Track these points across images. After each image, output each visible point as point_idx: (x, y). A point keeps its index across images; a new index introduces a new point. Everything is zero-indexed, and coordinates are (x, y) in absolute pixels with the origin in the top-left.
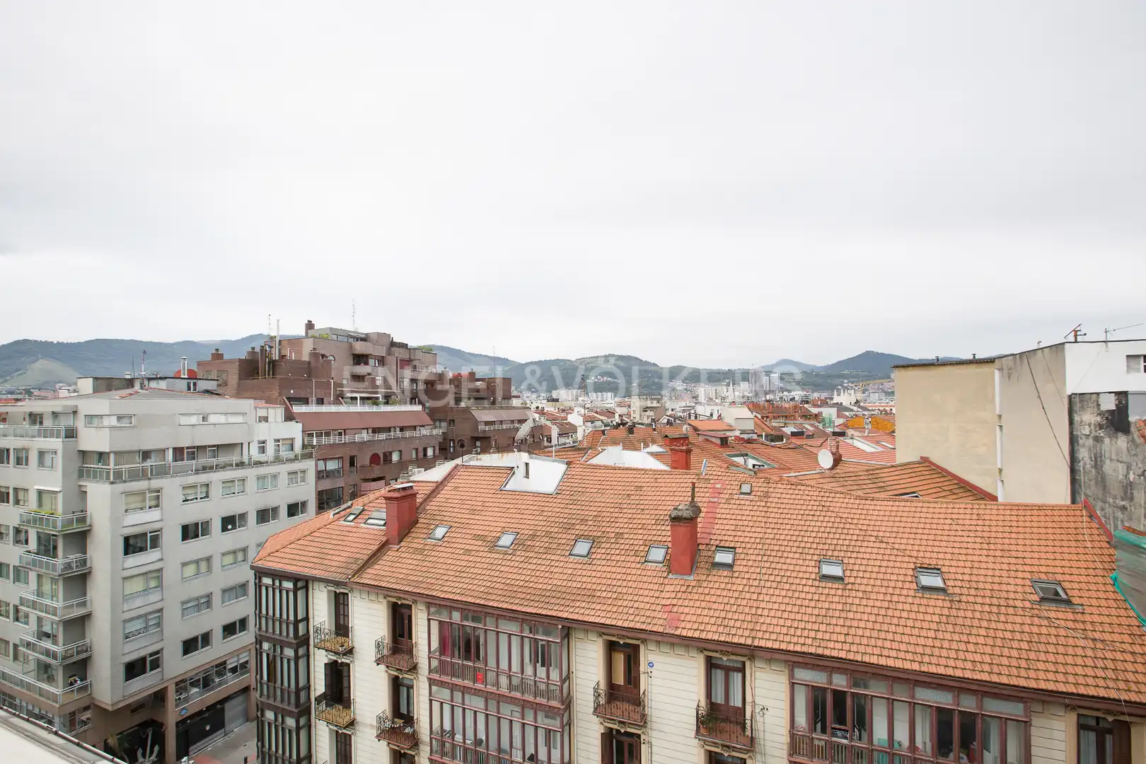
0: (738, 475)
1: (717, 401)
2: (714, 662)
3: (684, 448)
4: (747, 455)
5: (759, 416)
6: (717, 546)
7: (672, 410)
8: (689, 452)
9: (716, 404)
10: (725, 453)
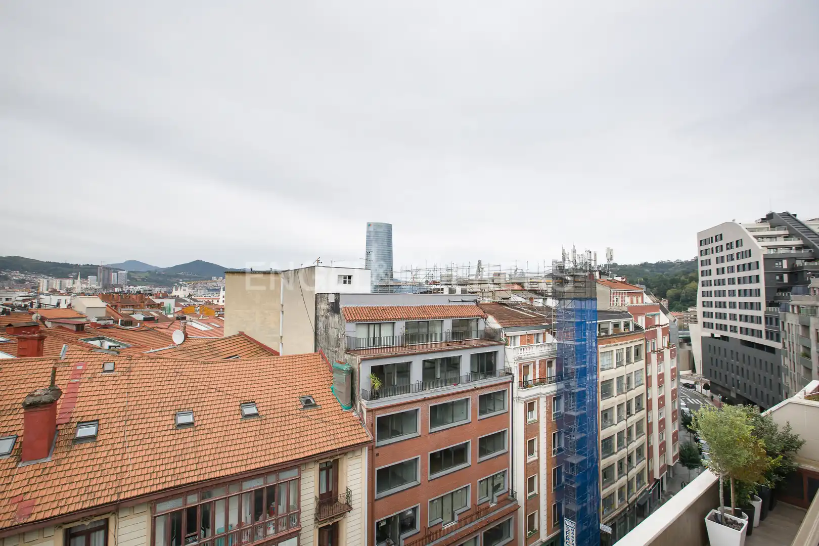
0: (101, 356)
1: (61, 292)
2: (74, 531)
3: (34, 335)
4: (103, 338)
5: (110, 305)
6: (79, 423)
7: (7, 299)
8: (42, 339)
9: (62, 295)
10: (81, 338)
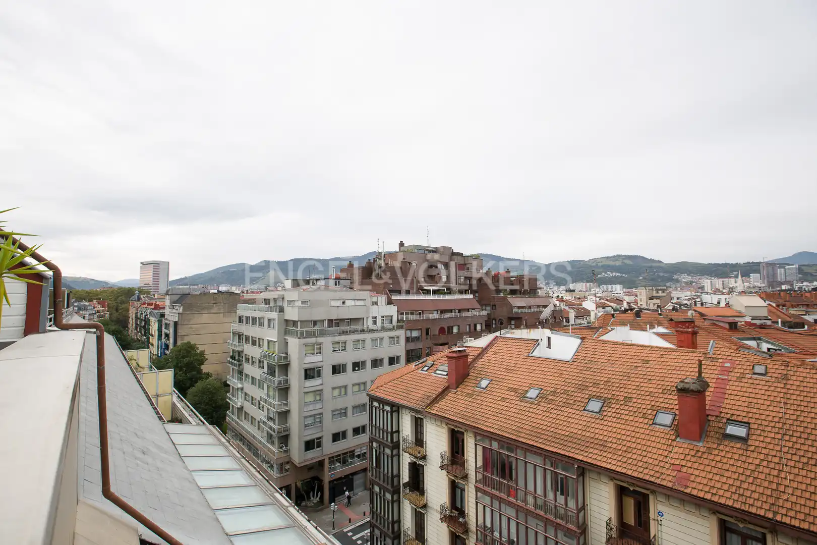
0: (750, 356)
1: (724, 291)
2: (728, 525)
3: (690, 330)
4: (760, 339)
5: (774, 305)
6: (728, 419)
7: (678, 299)
8: (695, 333)
9: (723, 294)
10: (735, 337)
